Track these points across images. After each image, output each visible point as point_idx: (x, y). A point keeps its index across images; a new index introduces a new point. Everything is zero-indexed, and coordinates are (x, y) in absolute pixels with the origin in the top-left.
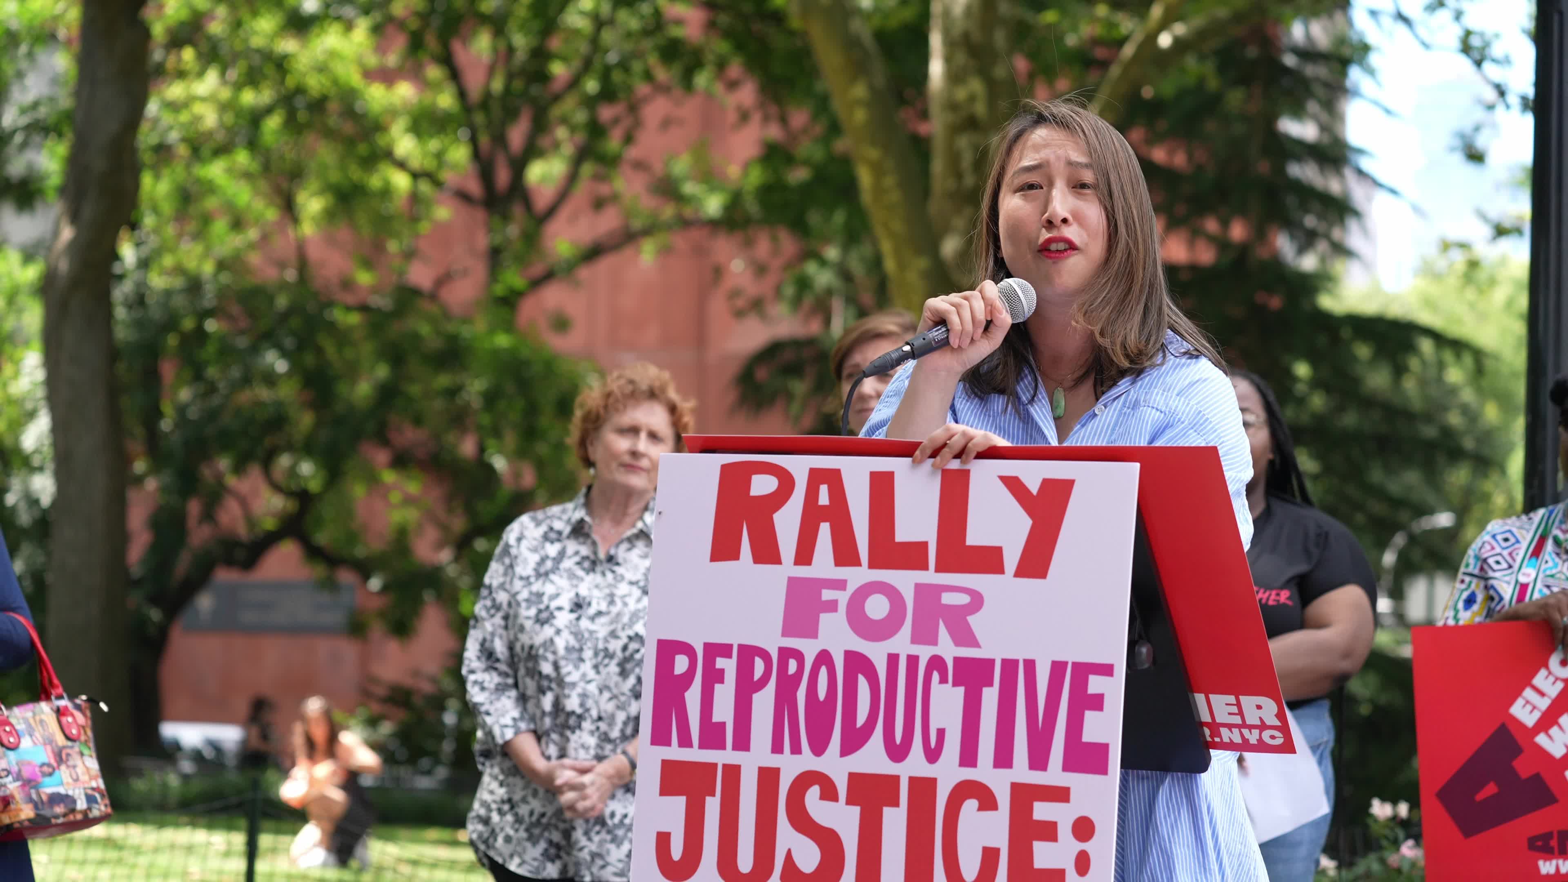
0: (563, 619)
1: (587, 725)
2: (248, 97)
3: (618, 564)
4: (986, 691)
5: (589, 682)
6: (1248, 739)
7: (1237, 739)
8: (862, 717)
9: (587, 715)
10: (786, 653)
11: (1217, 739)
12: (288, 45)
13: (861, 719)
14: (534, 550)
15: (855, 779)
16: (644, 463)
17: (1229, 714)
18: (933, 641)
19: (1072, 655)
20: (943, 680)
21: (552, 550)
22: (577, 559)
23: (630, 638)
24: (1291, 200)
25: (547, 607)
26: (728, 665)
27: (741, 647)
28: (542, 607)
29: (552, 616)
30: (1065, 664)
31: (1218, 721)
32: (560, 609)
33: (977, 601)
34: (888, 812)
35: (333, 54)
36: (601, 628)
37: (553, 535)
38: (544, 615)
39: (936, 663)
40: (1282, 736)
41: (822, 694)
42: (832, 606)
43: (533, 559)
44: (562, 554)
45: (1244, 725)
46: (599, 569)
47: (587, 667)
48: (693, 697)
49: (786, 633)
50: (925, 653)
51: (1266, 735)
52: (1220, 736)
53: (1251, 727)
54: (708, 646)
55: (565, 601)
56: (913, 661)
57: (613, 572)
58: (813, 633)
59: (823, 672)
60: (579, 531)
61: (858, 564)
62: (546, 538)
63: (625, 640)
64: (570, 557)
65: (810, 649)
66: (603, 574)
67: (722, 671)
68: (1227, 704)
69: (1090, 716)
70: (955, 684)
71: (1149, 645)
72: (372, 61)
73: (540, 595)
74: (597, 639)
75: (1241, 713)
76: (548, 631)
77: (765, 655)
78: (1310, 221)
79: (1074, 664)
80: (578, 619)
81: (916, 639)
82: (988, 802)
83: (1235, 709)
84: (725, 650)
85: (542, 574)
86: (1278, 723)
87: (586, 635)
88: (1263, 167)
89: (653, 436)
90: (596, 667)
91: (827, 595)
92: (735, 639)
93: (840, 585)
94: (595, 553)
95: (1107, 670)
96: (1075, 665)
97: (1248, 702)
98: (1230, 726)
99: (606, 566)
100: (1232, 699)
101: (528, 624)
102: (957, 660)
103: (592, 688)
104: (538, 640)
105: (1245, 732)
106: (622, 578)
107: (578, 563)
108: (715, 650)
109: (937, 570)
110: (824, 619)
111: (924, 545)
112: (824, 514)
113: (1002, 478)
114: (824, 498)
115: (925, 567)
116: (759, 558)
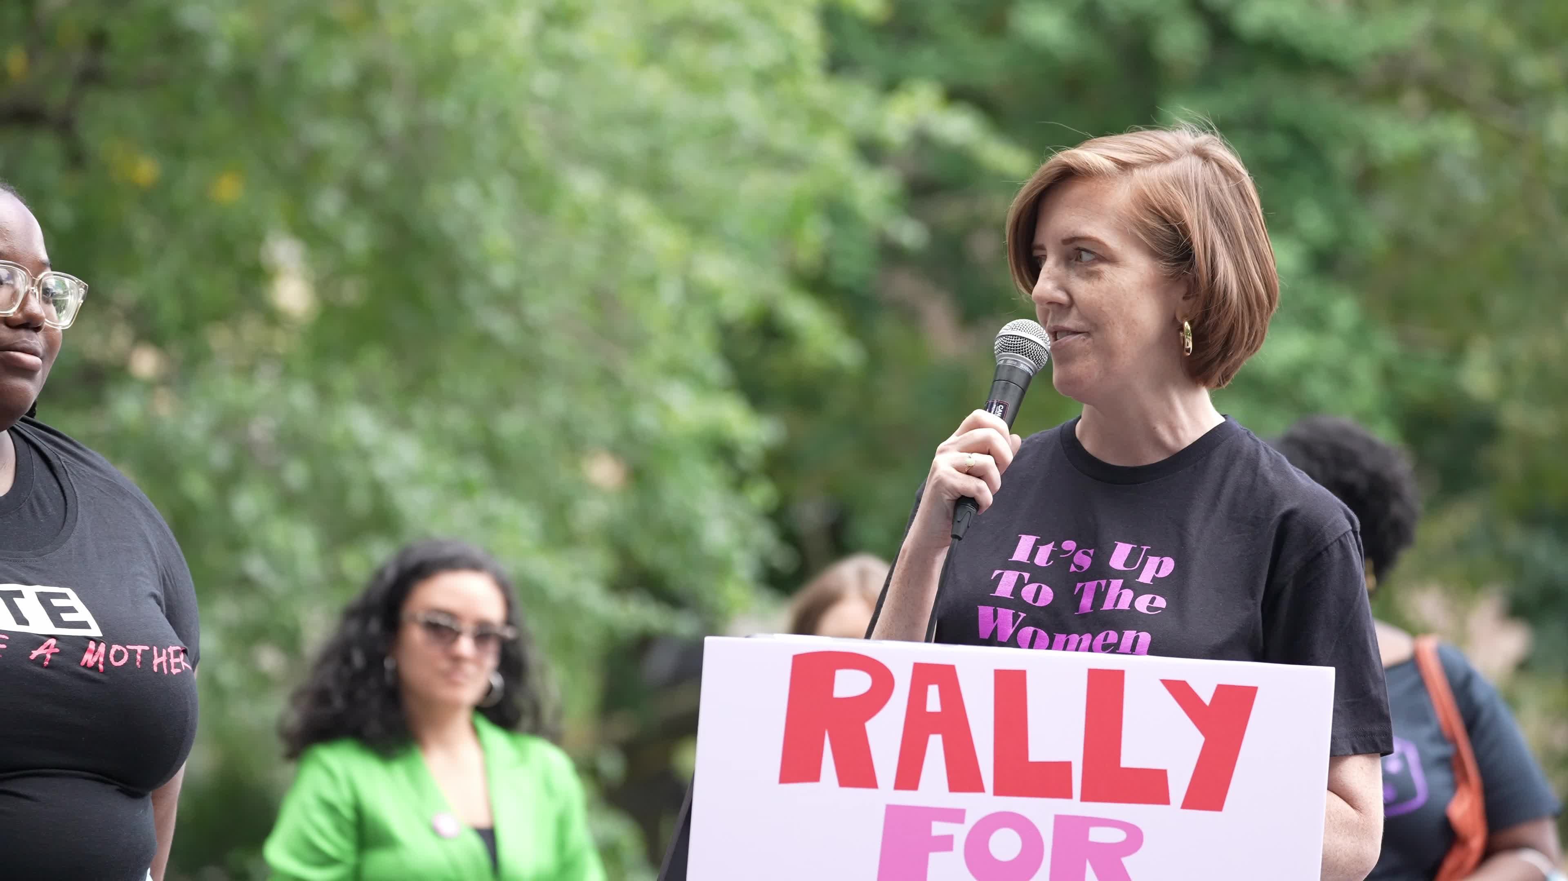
33: (1134, 839)
42: (946, 843)
61: (980, 788)
91: (939, 828)
93: (957, 816)
109: (1084, 798)
110: (935, 859)
111: (1066, 766)
112: (934, 723)
113: (1164, 682)
114: (933, 702)
115: (1068, 795)
116: (847, 779)
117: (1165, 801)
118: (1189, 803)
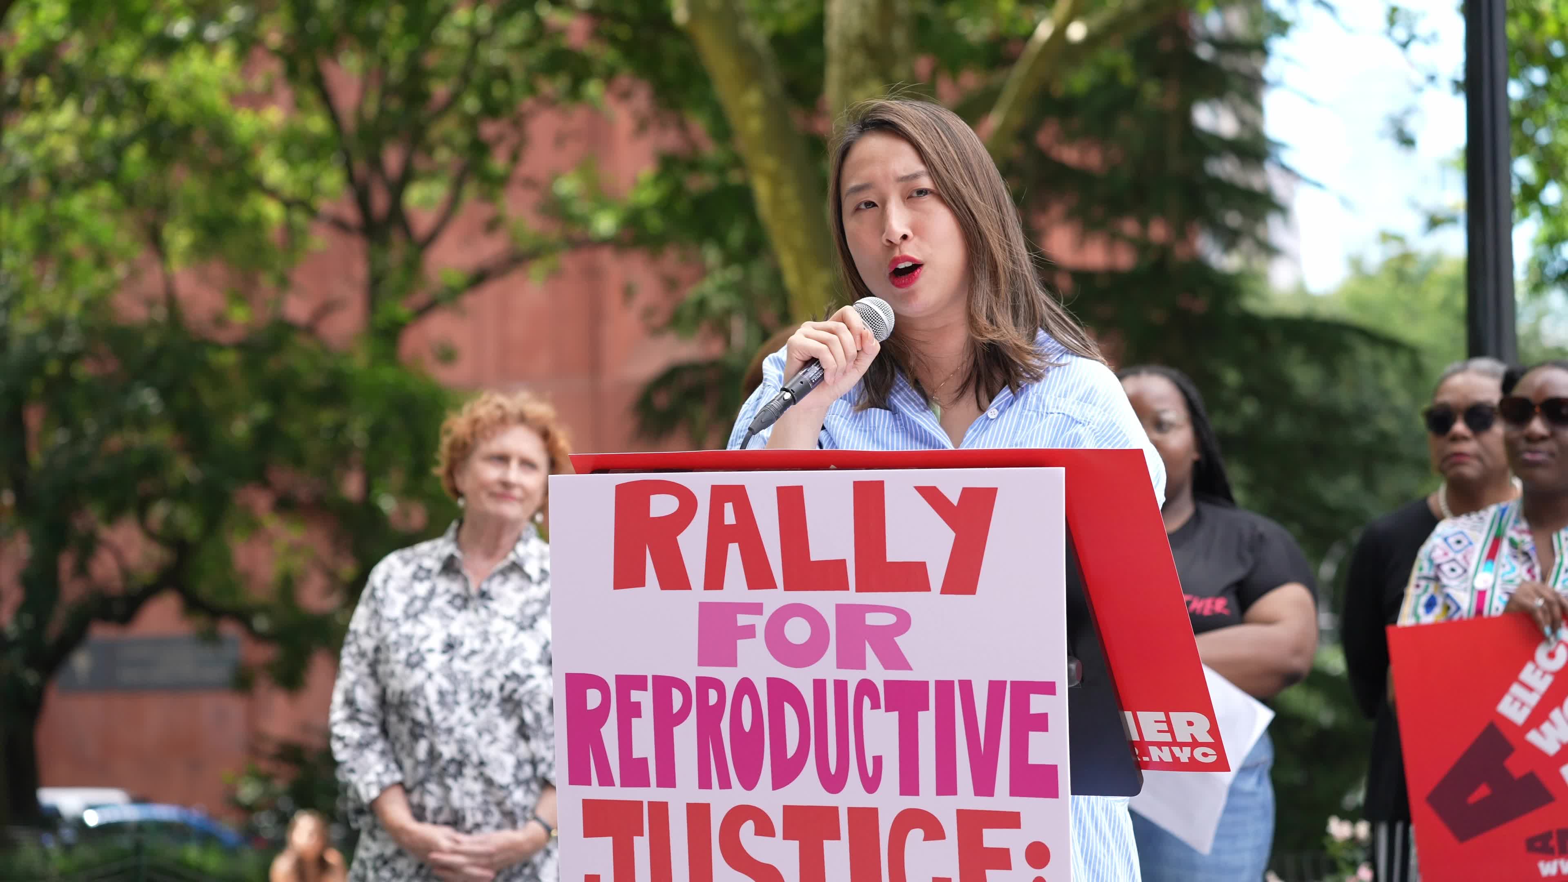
0: (435, 661)
1: (469, 771)
2: (108, 128)
3: (491, 599)
4: (921, 715)
5: (466, 725)
6: (1179, 758)
7: (1168, 758)
8: (792, 747)
9: (467, 761)
10: (705, 683)
11: (1146, 759)
12: (151, 72)
13: (792, 748)
14: (403, 590)
15: (789, 811)
16: (517, 493)
17: (1159, 731)
18: (861, 664)
19: (1010, 675)
20: (875, 705)
21: (421, 589)
22: (447, 597)
23: (507, 678)
24: (1212, 199)
25: (418, 651)
26: (644, 698)
27: (655, 678)
28: (412, 650)
29: (423, 659)
30: (1004, 683)
31: (1146, 739)
32: (430, 651)
33: (904, 621)
34: (828, 845)
35: (196, 80)
36: (475, 668)
37: (422, 574)
38: (415, 659)
39: (866, 688)
40: (1215, 753)
41: (747, 723)
42: (749, 632)
43: (402, 600)
44: (432, 593)
45: (1174, 743)
46: (471, 605)
47: (463, 711)
48: (610, 732)
49: (702, 662)
50: (853, 678)
51: (1198, 753)
52: (1149, 755)
53: (1182, 745)
54: (620, 679)
55: (436, 642)
56: (841, 686)
57: (487, 607)
58: (731, 661)
59: (746, 702)
60: (450, 567)
61: (774, 586)
62: (415, 577)
64: (440, 595)
65: (730, 678)
66: (476, 611)
67: (638, 704)
68: (1156, 722)
69: (1034, 737)
70: (887, 710)
71: (1079, 662)
72: (237, 84)
73: (409, 638)
74: (472, 680)
75: (1171, 730)
76: (418, 676)
77: (682, 686)
78: (1232, 219)
79: (1012, 683)
80: (451, 660)
81: (842, 664)
82: (934, 831)
83: (1164, 727)
84: (639, 682)
85: (412, 615)
86: (1211, 740)
87: (460, 676)
89: (527, 464)
90: (473, 710)
91: (743, 620)
92: (649, 671)
93: (756, 609)
94: (467, 589)
95: (1048, 688)
96: (1014, 684)
97: (1179, 718)
98: (1160, 745)
99: (479, 602)
100: (1161, 716)
101: (399, 669)
102: (886, 683)
103: (471, 732)
104: (409, 685)
105: (1176, 750)
106: (497, 613)
107: (451, 602)
108: (628, 683)
109: (859, 589)
110: (742, 645)
111: (841, 564)
112: (732, 534)
113: (919, 489)
114: (730, 517)
115: (846, 587)
116: (665, 584)
117: (927, 588)
118: (946, 589)
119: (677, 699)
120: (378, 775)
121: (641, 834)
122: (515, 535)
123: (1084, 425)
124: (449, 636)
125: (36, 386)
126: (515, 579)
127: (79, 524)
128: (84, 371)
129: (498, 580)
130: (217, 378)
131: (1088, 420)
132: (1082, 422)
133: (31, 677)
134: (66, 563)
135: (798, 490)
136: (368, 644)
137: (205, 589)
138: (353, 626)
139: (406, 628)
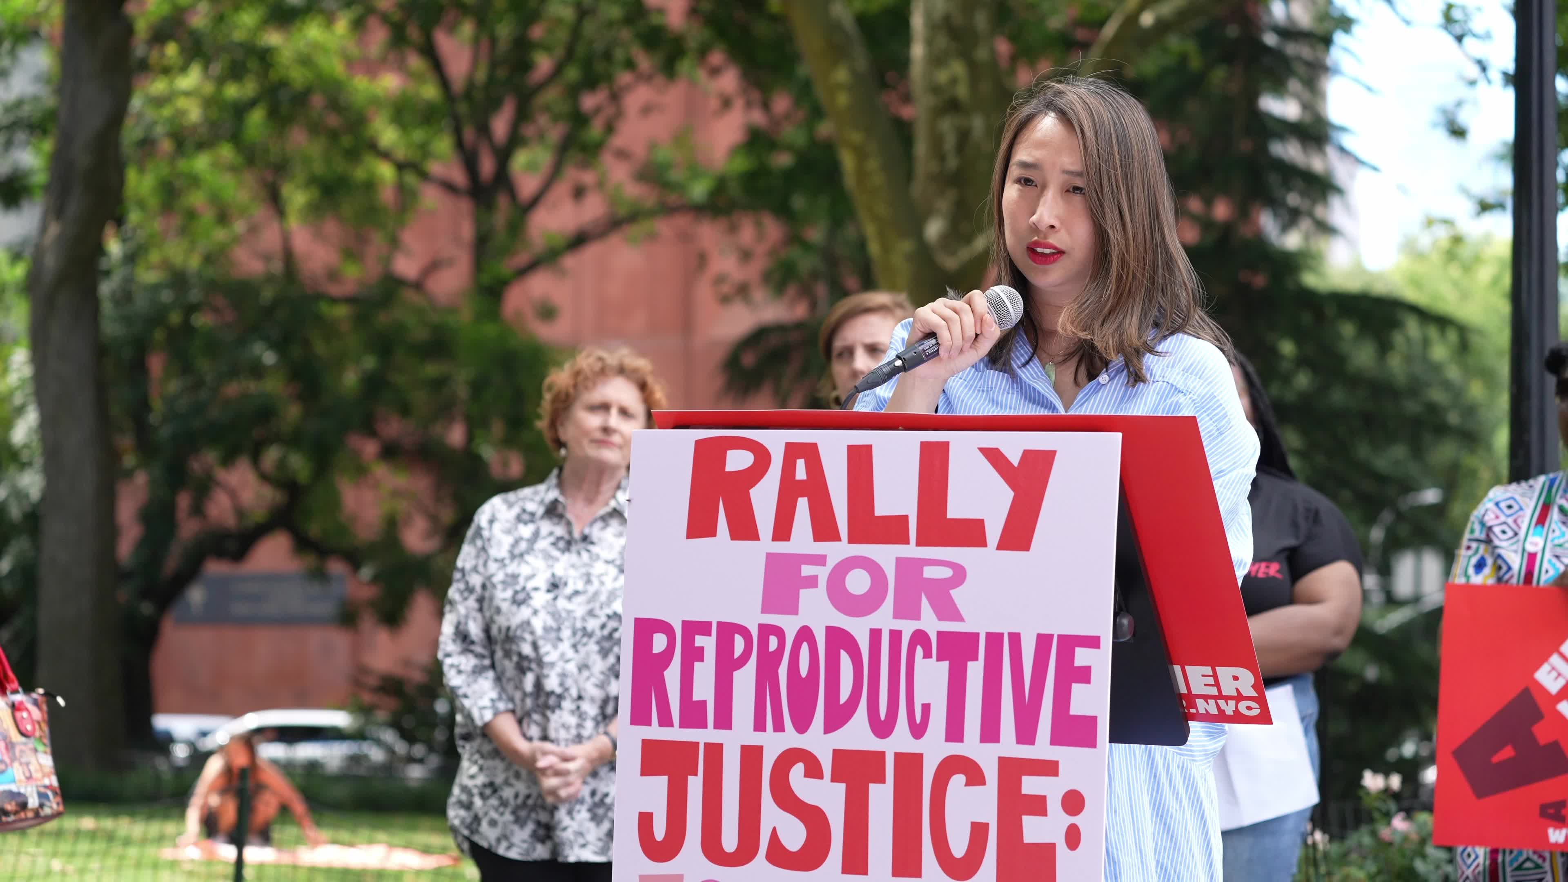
0: (540, 599)
1: (567, 704)
2: (231, 91)
3: (592, 543)
4: (971, 665)
5: (567, 661)
6: (1224, 711)
7: (1213, 711)
9: (566, 695)
10: (766, 630)
11: (1193, 711)
12: (271, 38)
13: (845, 694)
14: (508, 532)
15: (839, 755)
16: (617, 439)
17: (1206, 685)
18: (916, 615)
19: (1057, 629)
20: (927, 655)
21: (526, 531)
22: (552, 539)
23: (609, 617)
24: (1273, 179)
25: (524, 589)
26: (708, 643)
27: (720, 624)
28: (518, 588)
29: (529, 597)
30: (1051, 636)
31: (1193, 692)
32: (536, 589)
33: (960, 574)
34: (873, 788)
35: (316, 47)
36: (578, 607)
37: (526, 517)
38: (521, 596)
39: (920, 637)
40: (1258, 707)
41: (804, 670)
42: (812, 582)
43: (508, 540)
44: (536, 535)
45: (1220, 696)
46: (574, 548)
47: (565, 647)
48: (672, 676)
49: (765, 610)
50: (907, 628)
51: (1242, 706)
52: (1196, 707)
53: (1227, 698)
54: (686, 624)
55: (541, 581)
56: (896, 636)
57: (588, 551)
58: (793, 610)
59: (805, 649)
60: (553, 511)
61: (838, 538)
62: (519, 519)
63: (604, 619)
64: (544, 538)
65: (790, 625)
66: (579, 553)
67: (702, 649)
68: (1203, 676)
69: (1077, 689)
70: (939, 659)
71: (1131, 617)
73: (515, 577)
74: (575, 618)
75: (1217, 684)
76: (525, 612)
77: (745, 632)
78: (1293, 199)
79: (1059, 636)
80: (555, 599)
81: (898, 614)
82: (975, 776)
83: (1211, 681)
84: (704, 628)
85: (516, 556)
86: (1255, 694)
87: (564, 615)
88: (1245, 146)
89: (626, 413)
90: (574, 647)
91: (807, 570)
92: (714, 617)
93: (820, 560)
94: (570, 533)
95: (1093, 642)
96: (1061, 637)
97: (1225, 673)
98: (1206, 698)
99: (582, 545)
100: (1208, 670)
101: (505, 606)
102: (940, 634)
103: (571, 667)
104: (515, 621)
105: (1222, 703)
106: (598, 557)
107: (554, 544)
108: (693, 628)
109: (919, 544)
110: (805, 594)
111: (905, 519)
112: (801, 489)
113: (982, 450)
114: (801, 473)
115: (906, 541)
116: (736, 535)
117: (984, 544)
118: (1003, 545)
119: (739, 644)
120: (493, 700)
121: (696, 774)
122: (614, 483)
123: (1185, 395)
124: (553, 575)
125: (159, 335)
126: (614, 523)
127: (196, 466)
128: (202, 320)
129: (599, 524)
130: (329, 330)
131: (1190, 390)
132: (1184, 391)
133: (146, 608)
134: (184, 501)
135: (868, 448)
136: (476, 580)
137: (314, 529)
138: (460, 563)
139: (512, 568)
